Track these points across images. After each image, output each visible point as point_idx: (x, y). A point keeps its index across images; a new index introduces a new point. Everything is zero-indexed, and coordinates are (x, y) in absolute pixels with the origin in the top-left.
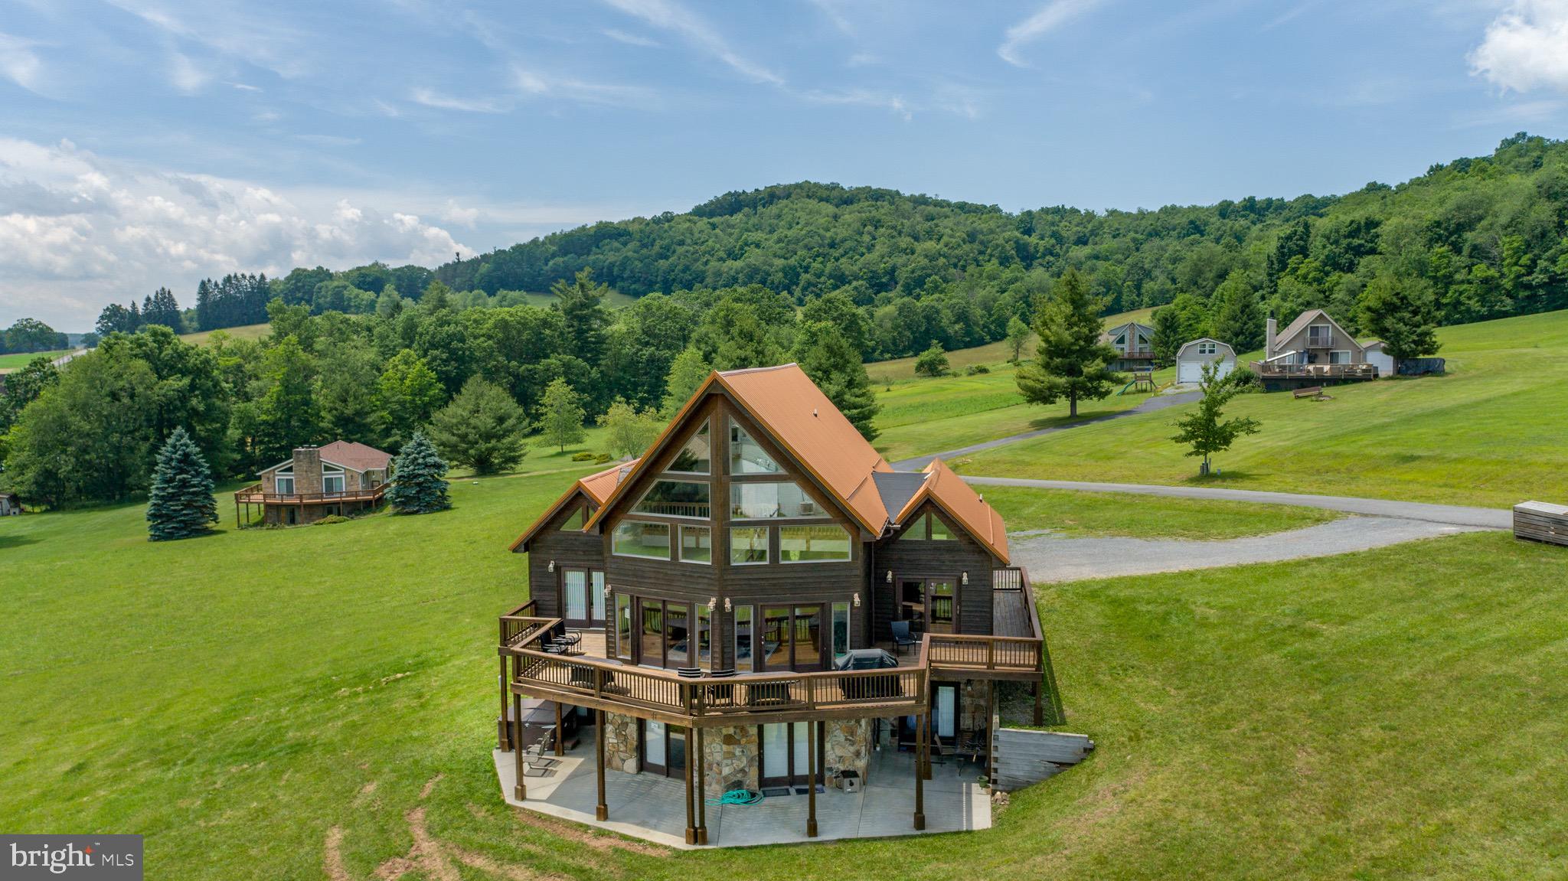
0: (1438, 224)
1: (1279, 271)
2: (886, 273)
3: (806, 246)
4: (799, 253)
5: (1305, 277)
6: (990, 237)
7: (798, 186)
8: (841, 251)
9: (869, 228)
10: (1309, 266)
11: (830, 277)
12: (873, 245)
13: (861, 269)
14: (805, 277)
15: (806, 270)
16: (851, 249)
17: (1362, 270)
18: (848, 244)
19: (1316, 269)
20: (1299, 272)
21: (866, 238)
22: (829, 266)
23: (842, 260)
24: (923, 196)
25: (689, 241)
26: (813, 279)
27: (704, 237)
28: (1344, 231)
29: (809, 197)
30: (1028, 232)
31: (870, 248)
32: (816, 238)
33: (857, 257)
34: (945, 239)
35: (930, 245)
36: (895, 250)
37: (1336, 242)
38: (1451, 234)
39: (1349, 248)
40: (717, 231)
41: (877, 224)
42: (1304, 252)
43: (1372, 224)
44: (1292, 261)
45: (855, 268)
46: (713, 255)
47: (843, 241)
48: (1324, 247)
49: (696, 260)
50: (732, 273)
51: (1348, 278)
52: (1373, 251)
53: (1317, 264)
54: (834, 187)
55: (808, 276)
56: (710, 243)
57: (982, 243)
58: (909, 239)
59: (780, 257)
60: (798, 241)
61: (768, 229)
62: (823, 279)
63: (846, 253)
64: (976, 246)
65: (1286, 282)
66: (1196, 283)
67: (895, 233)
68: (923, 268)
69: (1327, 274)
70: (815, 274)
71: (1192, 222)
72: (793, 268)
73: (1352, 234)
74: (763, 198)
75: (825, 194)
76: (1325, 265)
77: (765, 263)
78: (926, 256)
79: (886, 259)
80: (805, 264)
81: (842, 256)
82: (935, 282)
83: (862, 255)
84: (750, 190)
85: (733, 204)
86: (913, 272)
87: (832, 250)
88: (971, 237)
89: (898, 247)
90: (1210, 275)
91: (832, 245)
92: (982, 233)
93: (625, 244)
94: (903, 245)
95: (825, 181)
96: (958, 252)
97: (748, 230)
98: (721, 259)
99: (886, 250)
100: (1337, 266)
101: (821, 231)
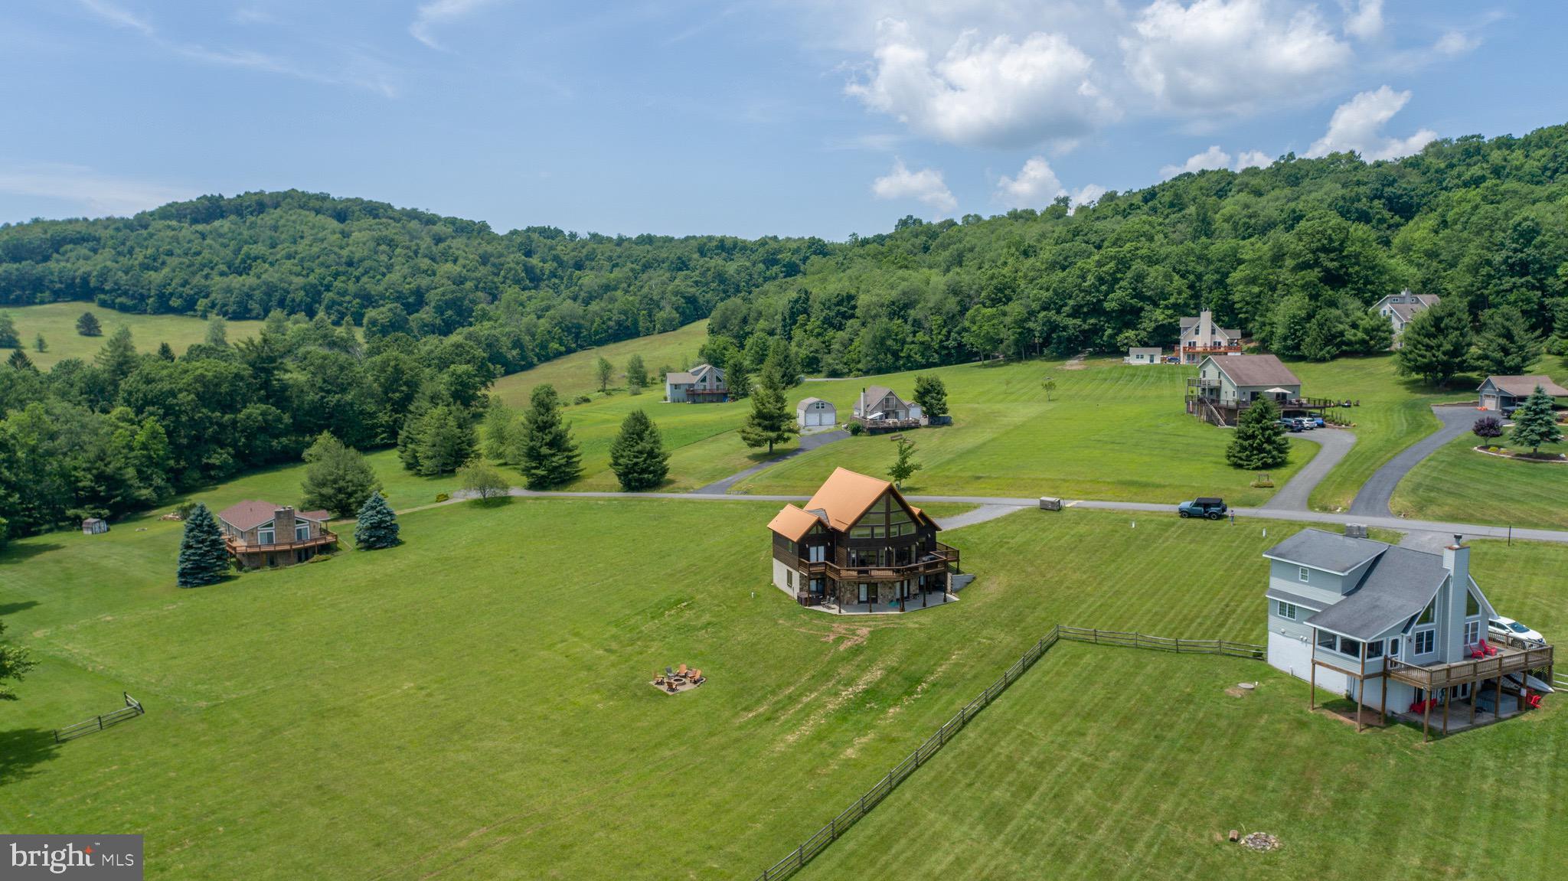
0: (893, 303)
1: (791, 325)
2: (412, 293)
3: (322, 264)
4: (316, 271)
5: (812, 331)
6: (502, 260)
7: (287, 195)
8: (361, 270)
9: (383, 247)
10: (814, 323)
11: (356, 296)
12: (392, 265)
13: (386, 290)
14: (328, 296)
15: (328, 288)
16: (371, 269)
17: (848, 330)
18: (367, 264)
19: (819, 327)
20: (807, 327)
21: (384, 258)
22: (352, 287)
23: (365, 279)
24: (414, 210)
25: (177, 251)
26: (336, 297)
27: (195, 248)
28: (834, 301)
29: (301, 207)
30: (529, 254)
31: (390, 268)
32: (333, 256)
33: (379, 277)
34: (461, 261)
35: (449, 267)
36: (416, 271)
37: (829, 308)
38: (901, 310)
39: (838, 313)
40: (208, 241)
41: (392, 244)
42: (805, 311)
43: (850, 297)
44: (801, 318)
45: (381, 288)
46: (212, 269)
47: (361, 260)
48: (822, 310)
49: (194, 274)
50: (245, 289)
51: (840, 333)
52: (852, 316)
53: (819, 323)
54: (324, 198)
55: (331, 294)
56: (206, 254)
57: (494, 265)
58: (427, 261)
59: (298, 275)
60: (313, 258)
61: (268, 242)
62: (347, 298)
63: (366, 272)
64: (489, 267)
65: (798, 333)
66: (725, 327)
67: (411, 254)
68: (453, 292)
69: (826, 330)
70: (338, 293)
71: (679, 258)
72: (314, 286)
73: (839, 303)
74: (250, 206)
75: (318, 204)
76: (824, 323)
77: (281, 280)
78: (449, 278)
79: (409, 280)
80: (325, 282)
81: (363, 275)
82: (483, 310)
83: (384, 275)
84: (230, 195)
85: (211, 209)
86: (443, 294)
87: (350, 269)
88: (484, 260)
89: (419, 269)
90: (736, 322)
91: (350, 264)
92: (492, 255)
93: (95, 251)
94: (424, 267)
95: (313, 190)
96: (478, 274)
97: (246, 242)
98: (222, 274)
99: (406, 270)
100: (831, 325)
101: (336, 250)
